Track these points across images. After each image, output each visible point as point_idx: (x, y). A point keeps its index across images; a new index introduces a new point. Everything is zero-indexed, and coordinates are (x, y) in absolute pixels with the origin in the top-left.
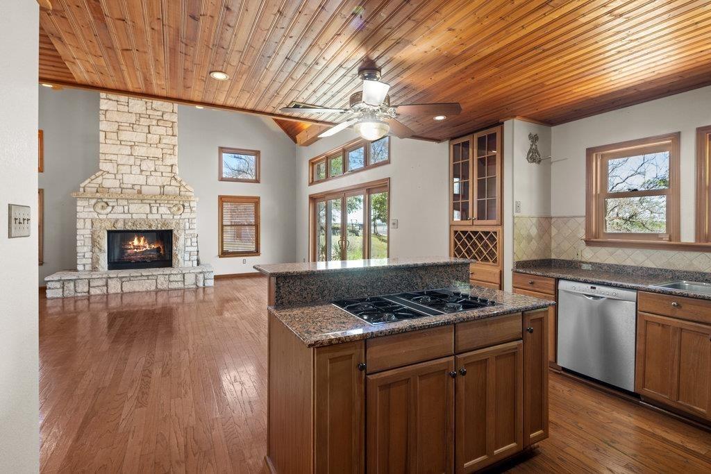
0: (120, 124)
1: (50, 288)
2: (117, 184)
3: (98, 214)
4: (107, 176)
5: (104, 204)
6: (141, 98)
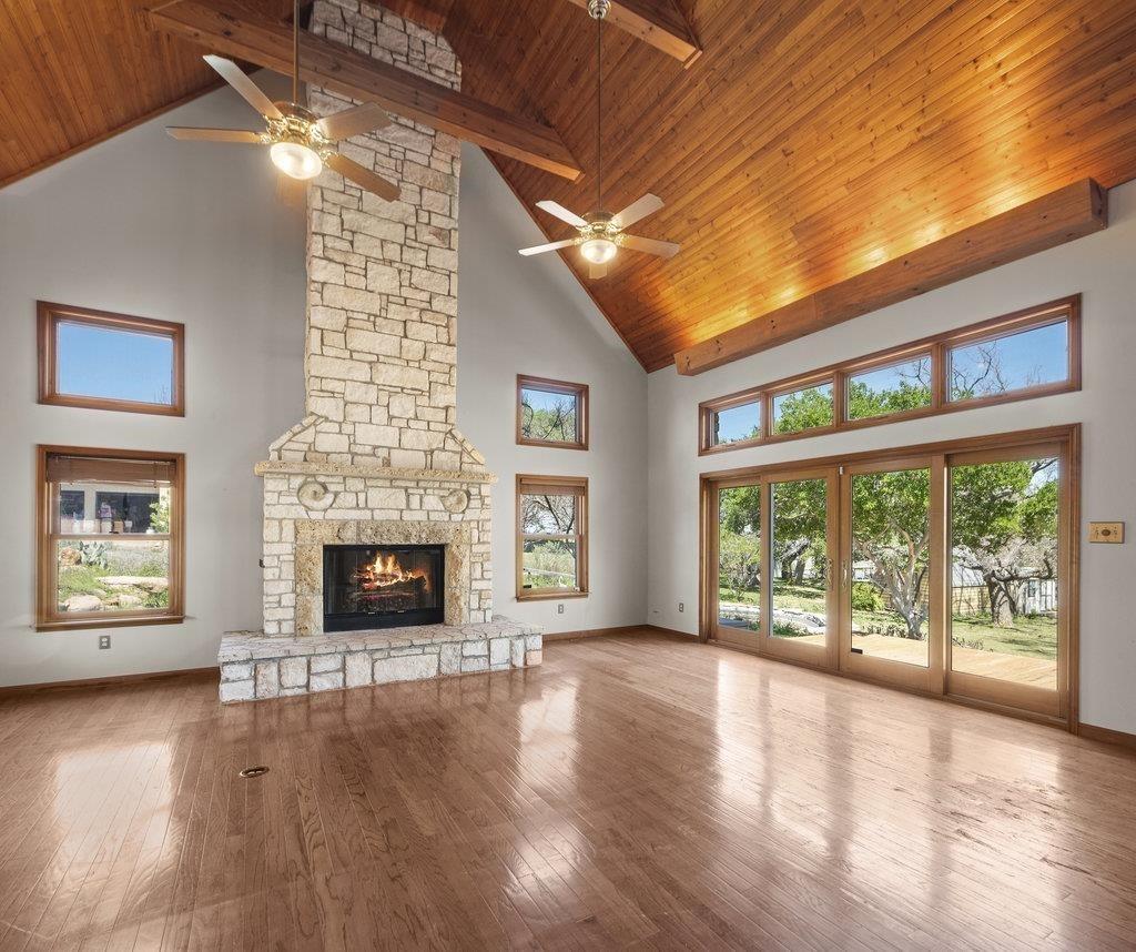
0: (350, 314)
1: (227, 680)
2: (342, 443)
3: (308, 509)
4: (325, 426)
5: (318, 488)
6: (391, 262)
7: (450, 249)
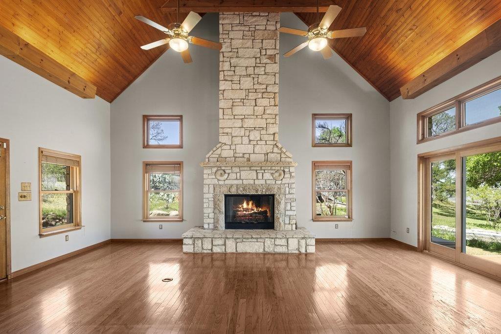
0: (234, 101)
1: (185, 244)
2: (231, 153)
3: (219, 180)
4: (225, 147)
5: (222, 172)
6: (250, 75)
7: (275, 63)
